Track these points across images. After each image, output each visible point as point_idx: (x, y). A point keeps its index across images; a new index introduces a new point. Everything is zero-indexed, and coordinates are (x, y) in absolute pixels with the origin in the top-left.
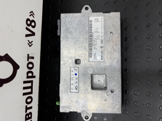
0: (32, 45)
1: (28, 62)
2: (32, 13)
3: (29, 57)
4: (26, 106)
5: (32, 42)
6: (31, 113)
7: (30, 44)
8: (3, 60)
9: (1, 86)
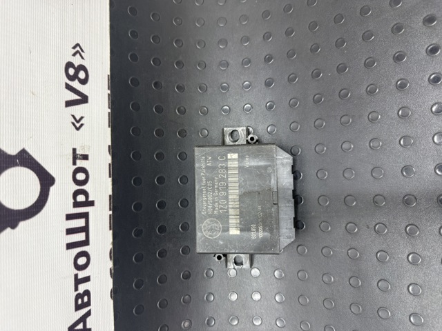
0: (82, 125)
1: (75, 167)
2: (78, 49)
4: (76, 276)
5: (82, 118)
6: (87, 293)
7: (78, 124)
8: (15, 165)
9: (14, 226)
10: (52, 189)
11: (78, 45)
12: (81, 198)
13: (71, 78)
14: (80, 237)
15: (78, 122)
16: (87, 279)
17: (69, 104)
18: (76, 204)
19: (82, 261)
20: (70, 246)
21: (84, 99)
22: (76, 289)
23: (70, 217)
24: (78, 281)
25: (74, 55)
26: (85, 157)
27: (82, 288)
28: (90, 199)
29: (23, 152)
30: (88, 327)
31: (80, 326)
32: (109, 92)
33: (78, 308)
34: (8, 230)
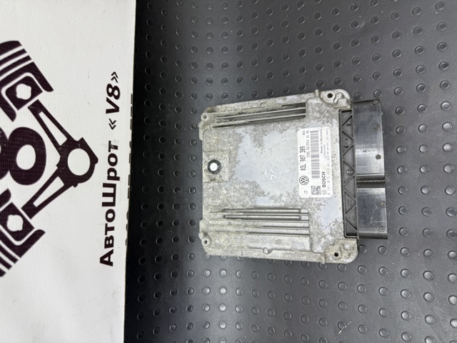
0: (115, 126)
1: (110, 153)
2: (114, 75)
3: (110, 147)
4: (106, 224)
5: (115, 121)
6: (112, 238)
7: (112, 125)
8: (77, 147)
9: (75, 186)
10: (96, 165)
11: (115, 73)
12: (112, 174)
13: (110, 95)
14: (110, 200)
15: (113, 124)
16: (112, 229)
17: (108, 111)
18: (110, 178)
19: (110, 216)
20: (105, 204)
21: (116, 109)
22: (106, 234)
23: (105, 185)
24: (108, 229)
25: (112, 79)
26: (116, 148)
27: (110, 234)
28: (117, 176)
29: (82, 139)
30: (111, 260)
31: (107, 259)
32: (131, 105)
33: (107, 246)
34: (72, 187)
